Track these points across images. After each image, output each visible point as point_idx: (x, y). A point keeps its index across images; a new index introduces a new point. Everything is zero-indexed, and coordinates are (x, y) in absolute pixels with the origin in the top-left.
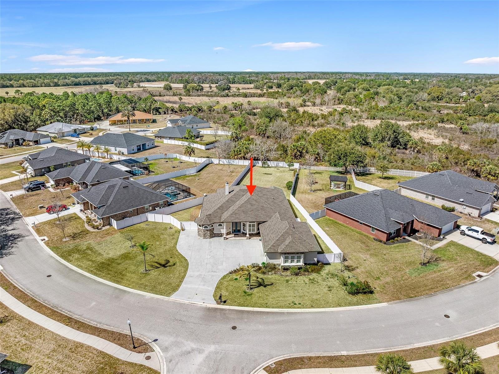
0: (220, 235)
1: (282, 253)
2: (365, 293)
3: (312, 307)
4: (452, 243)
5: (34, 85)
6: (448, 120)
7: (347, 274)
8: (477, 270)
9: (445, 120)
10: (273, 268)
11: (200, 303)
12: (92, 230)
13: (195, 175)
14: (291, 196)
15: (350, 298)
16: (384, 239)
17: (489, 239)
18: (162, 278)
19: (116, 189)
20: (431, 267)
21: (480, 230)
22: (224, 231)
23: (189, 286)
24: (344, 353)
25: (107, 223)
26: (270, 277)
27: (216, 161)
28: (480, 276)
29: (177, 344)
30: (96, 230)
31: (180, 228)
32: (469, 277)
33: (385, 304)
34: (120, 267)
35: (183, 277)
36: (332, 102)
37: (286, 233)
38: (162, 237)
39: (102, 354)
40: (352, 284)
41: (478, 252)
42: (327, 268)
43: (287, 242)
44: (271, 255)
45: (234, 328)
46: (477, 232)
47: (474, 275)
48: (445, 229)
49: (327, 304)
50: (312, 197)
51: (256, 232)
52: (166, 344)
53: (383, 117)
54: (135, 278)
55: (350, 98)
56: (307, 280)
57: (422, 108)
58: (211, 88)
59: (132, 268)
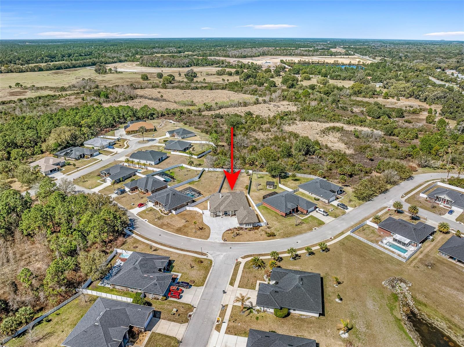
0: (220, 216)
1: (244, 223)
2: (273, 236)
3: (255, 241)
4: (311, 216)
5: (20, 70)
7: (268, 230)
8: (315, 227)
10: (242, 229)
11: (218, 242)
12: (164, 215)
13: (198, 181)
14: (248, 195)
15: (268, 238)
16: (284, 215)
17: (325, 214)
18: (202, 234)
19: (170, 196)
20: (300, 226)
22: (221, 214)
23: (213, 236)
25: (170, 212)
26: (241, 232)
27: (207, 169)
28: (315, 229)
29: (214, 253)
30: (166, 215)
31: (202, 213)
32: (310, 230)
33: (279, 239)
34: (185, 230)
35: (210, 233)
36: (278, 99)
37: (246, 216)
38: (195, 217)
39: (193, 256)
40: (268, 233)
41: (319, 220)
42: (261, 228)
43: (246, 219)
44: (241, 224)
45: (231, 248)
46: (322, 211)
47: (313, 229)
48: (309, 210)
49: (260, 240)
50: (257, 194)
51: (234, 214)
52: (211, 253)
53: (311, 119)
54: (192, 234)
55: (292, 95)
56: (254, 233)
57: (341, 107)
58: (180, 75)
59: (190, 231)
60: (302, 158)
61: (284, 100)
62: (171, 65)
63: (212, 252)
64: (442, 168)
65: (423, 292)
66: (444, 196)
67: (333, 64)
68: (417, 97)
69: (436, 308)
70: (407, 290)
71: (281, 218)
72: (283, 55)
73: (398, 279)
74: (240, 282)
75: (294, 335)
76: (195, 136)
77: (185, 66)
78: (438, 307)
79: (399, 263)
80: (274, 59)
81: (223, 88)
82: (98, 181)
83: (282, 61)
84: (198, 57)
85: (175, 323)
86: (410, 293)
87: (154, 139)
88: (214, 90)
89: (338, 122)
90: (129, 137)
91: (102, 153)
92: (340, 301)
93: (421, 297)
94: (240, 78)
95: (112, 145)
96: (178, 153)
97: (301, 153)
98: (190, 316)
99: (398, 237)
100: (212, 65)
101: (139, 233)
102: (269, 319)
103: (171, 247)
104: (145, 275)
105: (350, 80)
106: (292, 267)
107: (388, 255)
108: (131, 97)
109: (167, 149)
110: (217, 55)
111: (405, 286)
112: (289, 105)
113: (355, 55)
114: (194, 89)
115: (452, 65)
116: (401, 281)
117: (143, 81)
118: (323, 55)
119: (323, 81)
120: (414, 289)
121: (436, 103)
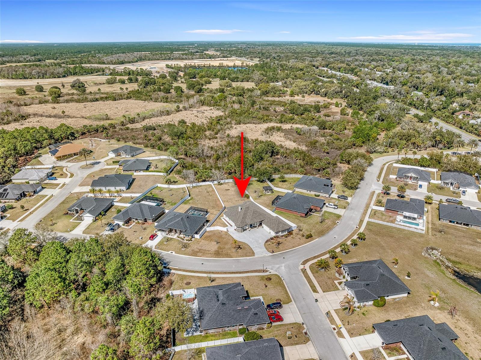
0: (246, 229)
2: (310, 237)
3: (299, 246)
4: (325, 211)
6: (284, 121)
7: (301, 232)
8: (337, 220)
9: (283, 121)
10: (278, 237)
11: (266, 255)
12: (188, 242)
13: (191, 199)
15: (307, 240)
16: (304, 216)
17: (336, 207)
18: (244, 252)
20: (323, 223)
21: (333, 204)
24: (316, 255)
25: (192, 237)
27: (189, 186)
28: (338, 222)
29: (273, 267)
32: (335, 224)
33: (317, 239)
34: (224, 252)
35: (251, 249)
36: (197, 104)
38: (223, 237)
40: (305, 235)
41: (334, 213)
42: (294, 232)
43: (281, 226)
45: (284, 258)
46: (332, 205)
47: (336, 222)
49: (303, 244)
50: (261, 201)
51: (259, 224)
54: (235, 254)
56: (291, 238)
57: (263, 108)
58: (64, 87)
59: (229, 251)
60: (271, 159)
61: (202, 105)
62: (43, 76)
63: (270, 267)
64: (386, 152)
65: (452, 254)
66: (411, 174)
67: (219, 66)
68: (317, 94)
69: (468, 263)
70: (440, 255)
71: (301, 218)
72: (162, 60)
73: (430, 248)
74: (321, 287)
75: (403, 318)
76: (144, 152)
77: (61, 76)
78: (469, 262)
79: (421, 235)
80: (156, 64)
81: (128, 98)
82: (71, 221)
83: (167, 66)
84: (67, 65)
85: (300, 345)
86: (444, 257)
87: (98, 161)
88: (118, 100)
89: (270, 122)
90: (63, 163)
91: (45, 188)
92: (409, 278)
93: (453, 258)
94: (139, 86)
95: (50, 176)
96: (142, 173)
97: (268, 156)
98: (306, 333)
99: (407, 214)
100: (92, 73)
101: (177, 268)
102: (374, 312)
103: (225, 273)
104: (238, 308)
105: (248, 81)
106: (351, 261)
107: (408, 231)
108: (23, 117)
109: (126, 171)
110: (89, 62)
111: (437, 252)
112: (211, 109)
113: (232, 57)
114: (94, 101)
115: (322, 63)
116: (433, 249)
117: (21, 97)
118: (203, 58)
119: (227, 84)
120: (444, 253)
121: (336, 97)
